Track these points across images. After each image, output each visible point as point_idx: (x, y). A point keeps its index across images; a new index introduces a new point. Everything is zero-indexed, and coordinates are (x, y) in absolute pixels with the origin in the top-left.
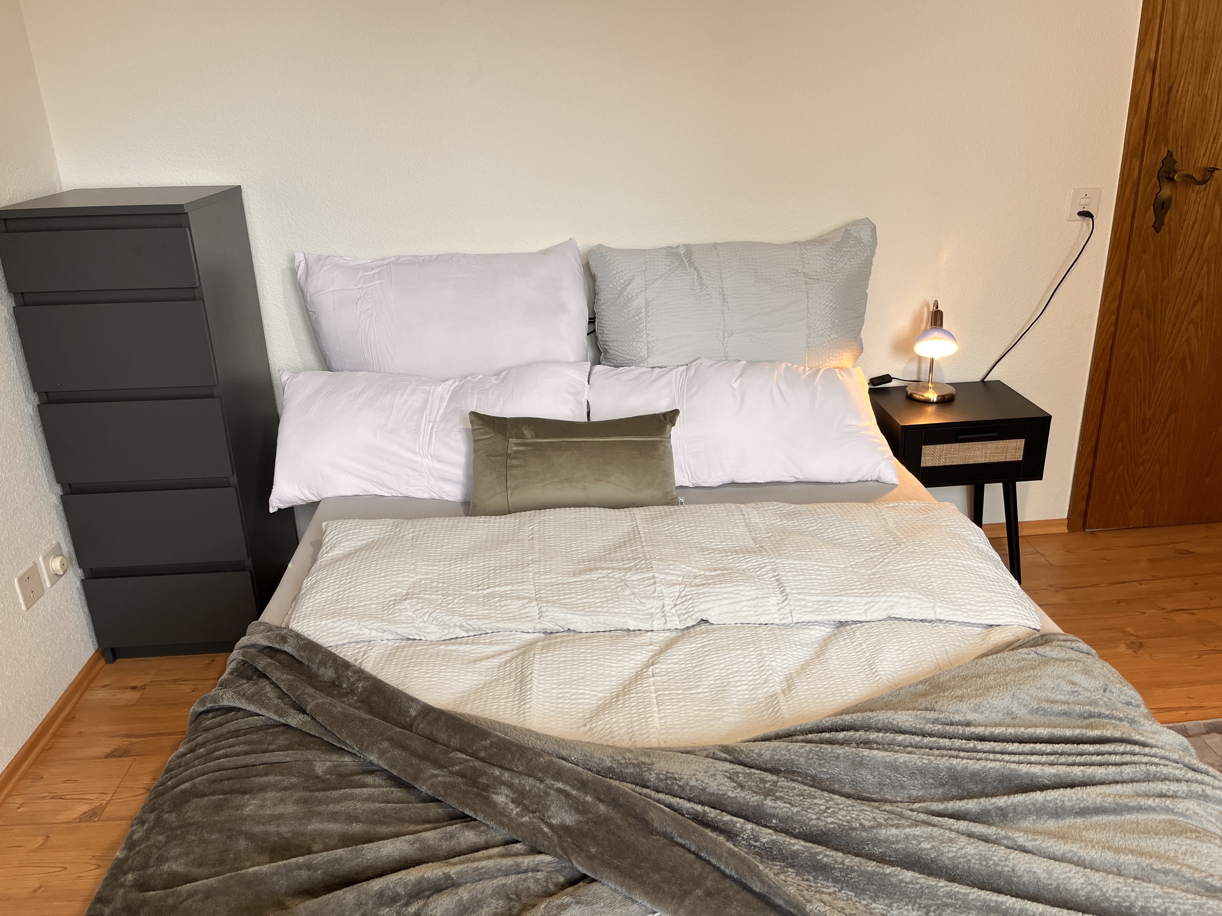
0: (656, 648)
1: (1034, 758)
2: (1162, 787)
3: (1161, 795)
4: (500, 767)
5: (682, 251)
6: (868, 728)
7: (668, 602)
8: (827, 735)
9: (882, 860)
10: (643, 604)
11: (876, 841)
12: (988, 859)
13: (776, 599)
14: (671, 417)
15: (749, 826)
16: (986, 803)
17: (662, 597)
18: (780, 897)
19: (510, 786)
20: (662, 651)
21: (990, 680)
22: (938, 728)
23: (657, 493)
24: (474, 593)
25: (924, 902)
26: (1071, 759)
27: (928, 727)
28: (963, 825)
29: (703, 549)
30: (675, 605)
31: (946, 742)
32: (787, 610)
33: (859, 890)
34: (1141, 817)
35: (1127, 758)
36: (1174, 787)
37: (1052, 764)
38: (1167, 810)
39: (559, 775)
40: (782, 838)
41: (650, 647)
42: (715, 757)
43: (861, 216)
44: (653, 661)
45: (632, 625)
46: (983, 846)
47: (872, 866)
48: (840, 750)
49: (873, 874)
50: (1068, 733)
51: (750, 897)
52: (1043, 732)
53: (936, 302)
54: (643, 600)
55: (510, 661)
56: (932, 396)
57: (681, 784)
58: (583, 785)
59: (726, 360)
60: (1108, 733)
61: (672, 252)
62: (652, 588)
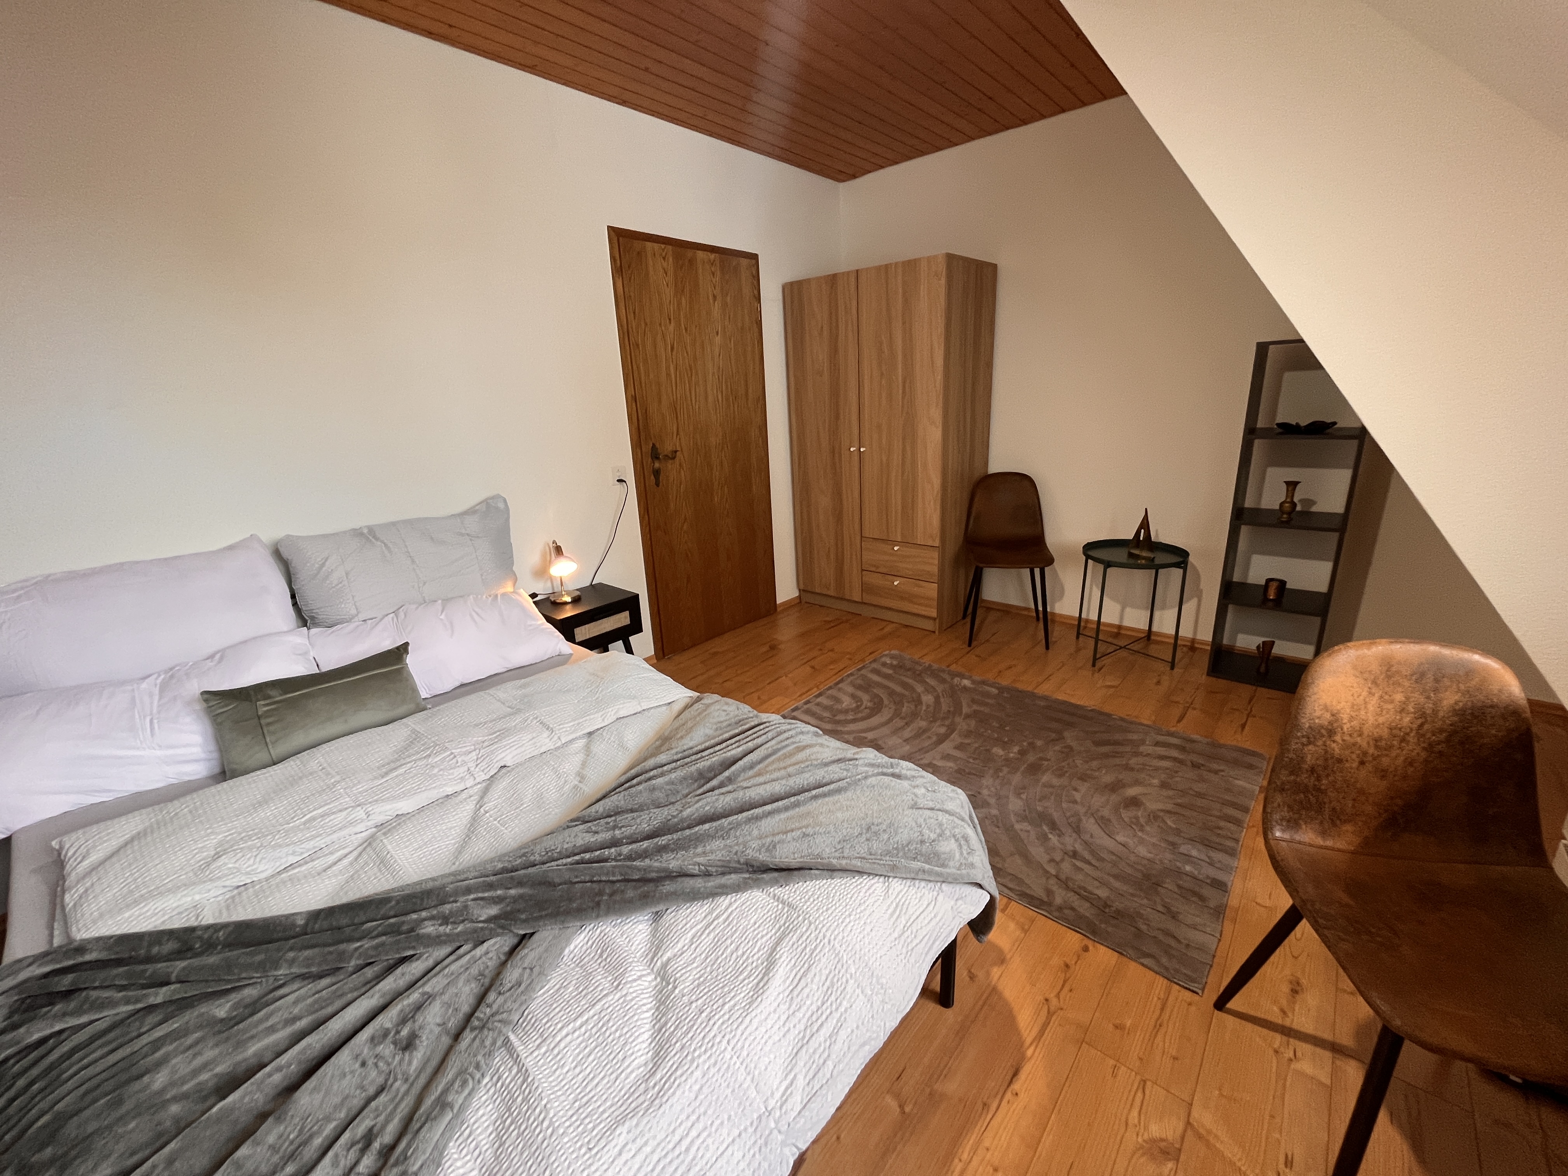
0: (476, 797)
1: (730, 748)
2: (786, 735)
3: (788, 738)
4: (414, 912)
5: (365, 531)
6: (647, 772)
7: (472, 765)
8: (627, 785)
9: (689, 827)
10: (453, 774)
11: (682, 820)
12: (737, 799)
13: (546, 734)
14: (403, 649)
15: (613, 850)
16: (721, 778)
17: (464, 763)
18: (653, 871)
19: (432, 918)
20: (482, 798)
21: (690, 724)
22: (679, 756)
23: (412, 706)
24: (291, 825)
25: (720, 833)
26: (745, 741)
27: (675, 757)
28: (717, 792)
29: (476, 725)
30: (477, 765)
31: (688, 760)
32: (556, 738)
33: (685, 848)
34: (784, 751)
35: (767, 730)
36: (790, 733)
37: (738, 747)
38: (794, 743)
39: (468, 890)
40: (634, 846)
41: (472, 798)
42: (568, 827)
43: (494, 493)
44: (480, 804)
45: (450, 790)
46: (731, 795)
47: (687, 832)
48: (640, 787)
49: (690, 835)
50: (737, 731)
51: (634, 883)
52: (727, 735)
53: (554, 542)
54: (451, 771)
55: (360, 854)
56: (568, 599)
57: (558, 851)
58: (491, 886)
59: (425, 602)
60: (753, 724)
61: (357, 533)
62: (454, 761)
